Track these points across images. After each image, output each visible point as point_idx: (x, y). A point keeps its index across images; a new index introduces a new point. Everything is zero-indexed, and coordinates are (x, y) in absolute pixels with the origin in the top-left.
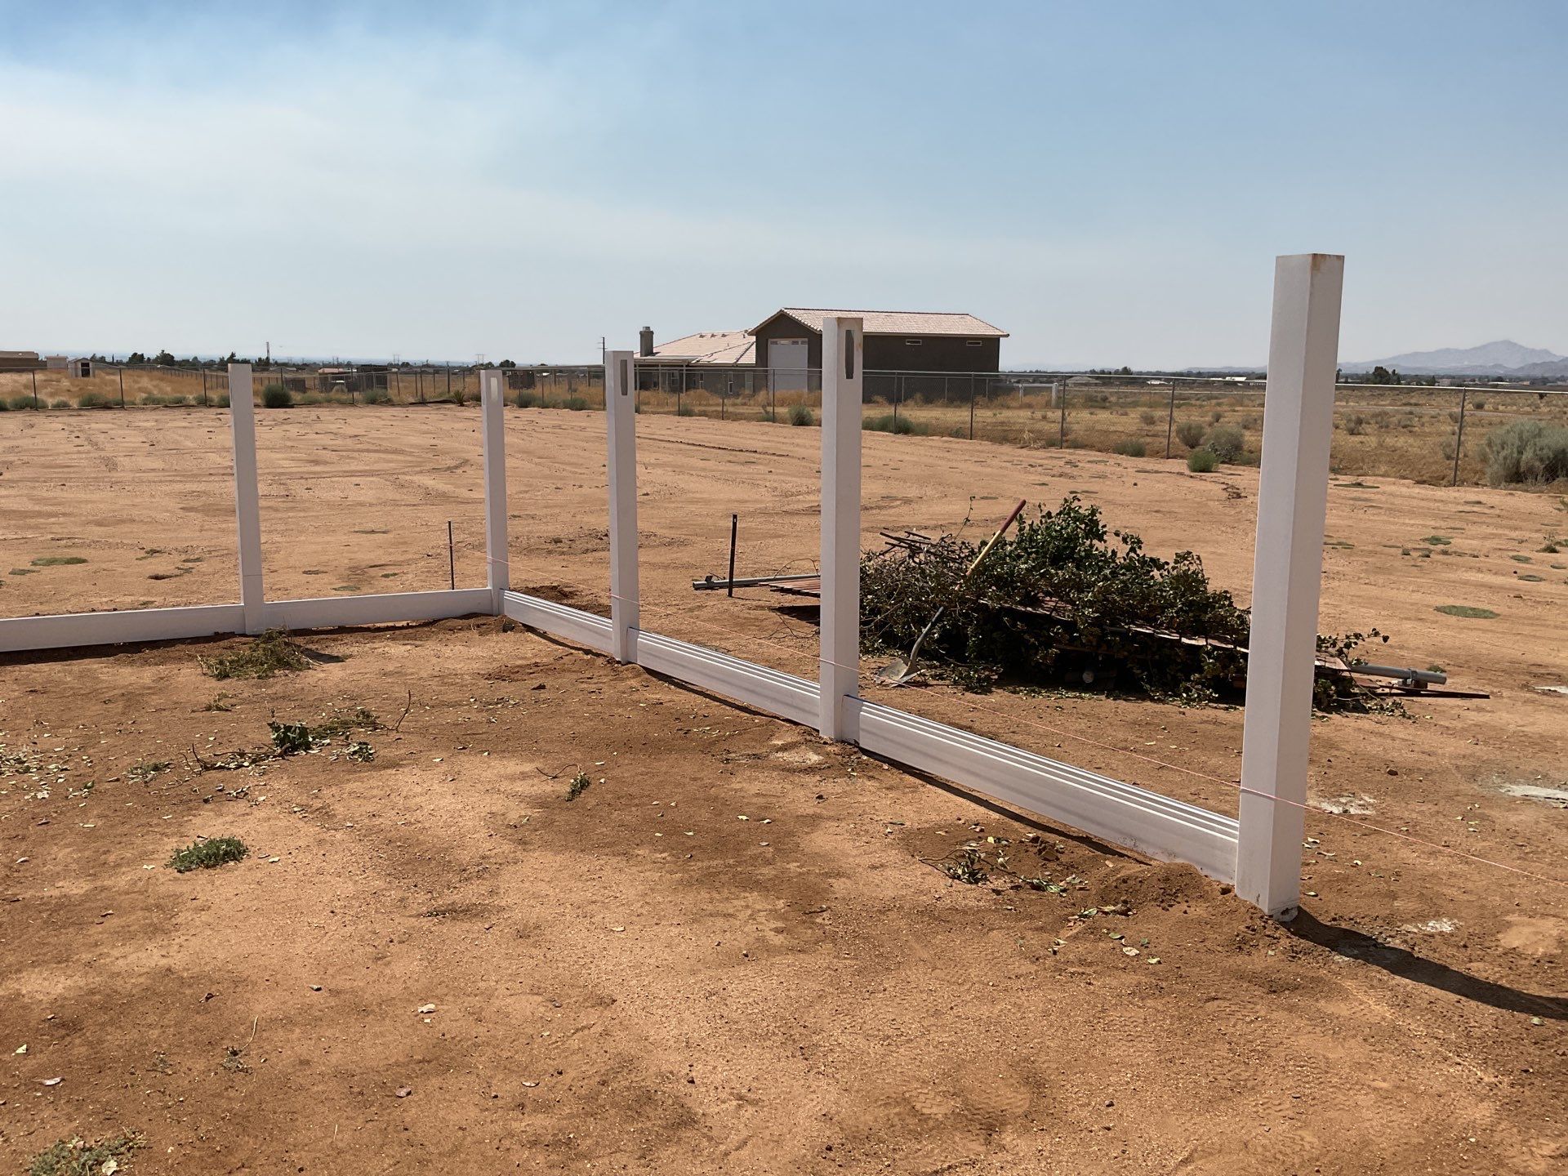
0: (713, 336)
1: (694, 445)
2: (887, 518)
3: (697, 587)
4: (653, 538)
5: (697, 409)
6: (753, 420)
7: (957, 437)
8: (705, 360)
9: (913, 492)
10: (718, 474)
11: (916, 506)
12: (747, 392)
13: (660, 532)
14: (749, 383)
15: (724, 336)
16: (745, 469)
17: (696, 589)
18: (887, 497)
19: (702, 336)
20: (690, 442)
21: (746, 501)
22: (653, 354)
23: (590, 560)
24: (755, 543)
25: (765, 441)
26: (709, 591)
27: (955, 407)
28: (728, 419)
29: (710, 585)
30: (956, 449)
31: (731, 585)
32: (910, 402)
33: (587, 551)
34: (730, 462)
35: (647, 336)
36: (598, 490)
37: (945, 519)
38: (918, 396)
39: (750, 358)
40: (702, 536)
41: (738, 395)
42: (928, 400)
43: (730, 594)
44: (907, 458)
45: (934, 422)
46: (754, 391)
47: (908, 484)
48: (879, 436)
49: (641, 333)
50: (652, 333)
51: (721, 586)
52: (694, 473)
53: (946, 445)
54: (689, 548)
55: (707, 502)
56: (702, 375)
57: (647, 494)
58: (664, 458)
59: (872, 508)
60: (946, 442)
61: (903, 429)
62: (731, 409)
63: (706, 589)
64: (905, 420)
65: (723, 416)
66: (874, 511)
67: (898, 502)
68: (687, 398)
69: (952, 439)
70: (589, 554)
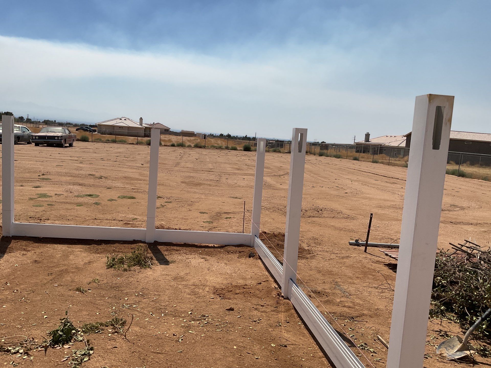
0: (391, 136)
3: (351, 244)
5: (380, 161)
6: (401, 166)
7: (486, 180)
8: (387, 144)
9: (465, 204)
11: (466, 211)
12: (401, 156)
14: (402, 153)
15: (395, 137)
19: (387, 136)
22: (369, 141)
28: (391, 165)
32: (465, 165)
35: (367, 136)
38: (468, 162)
39: (404, 145)
41: (397, 157)
42: (473, 164)
43: (365, 251)
45: (475, 173)
48: (451, 177)
50: (370, 134)
51: (363, 245)
53: (480, 183)
56: (385, 149)
57: (347, 193)
61: (462, 175)
63: (355, 245)
68: (376, 157)
69: (483, 181)
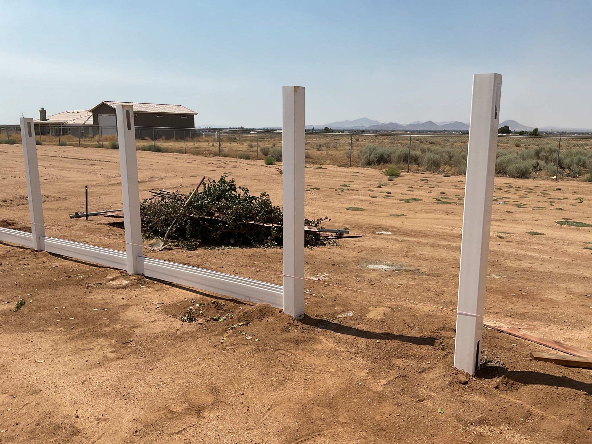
0: (73, 112)
1: (67, 158)
2: (153, 185)
3: (72, 217)
4: (50, 198)
5: (68, 143)
6: (94, 147)
7: (180, 153)
8: (70, 122)
9: (163, 175)
10: (79, 170)
11: (164, 180)
12: (90, 136)
13: (53, 195)
14: (91, 131)
15: (78, 112)
16: (91, 167)
17: (71, 218)
18: (153, 177)
19: (68, 112)
20: (66, 157)
21: (92, 181)
22: (46, 120)
23: (21, 208)
24: (97, 198)
25: (99, 156)
26: (77, 219)
27: (178, 141)
28: (82, 147)
29: (77, 216)
30: (180, 158)
31: (87, 216)
32: (161, 140)
33: (19, 205)
34: (84, 165)
35: (43, 113)
36: (23, 178)
37: (176, 185)
38: (163, 137)
39: (91, 121)
40: (73, 196)
41: (86, 137)
42: (168, 139)
43: (87, 219)
44: (160, 161)
45: (170, 147)
46: (93, 135)
47: (161, 172)
48: (148, 153)
49: (40, 111)
50: (45, 111)
51: (83, 216)
52: (68, 170)
53: (175, 156)
54: (67, 201)
55: (74, 182)
56: (69, 128)
57: (47, 179)
58: (54, 164)
59: (146, 182)
60: (176, 155)
61: (158, 150)
62: (83, 143)
63: (76, 217)
64: (158, 147)
65: (80, 146)
66: (147, 183)
67: (157, 179)
68: (62, 138)
69: (178, 154)
70: (21, 206)
